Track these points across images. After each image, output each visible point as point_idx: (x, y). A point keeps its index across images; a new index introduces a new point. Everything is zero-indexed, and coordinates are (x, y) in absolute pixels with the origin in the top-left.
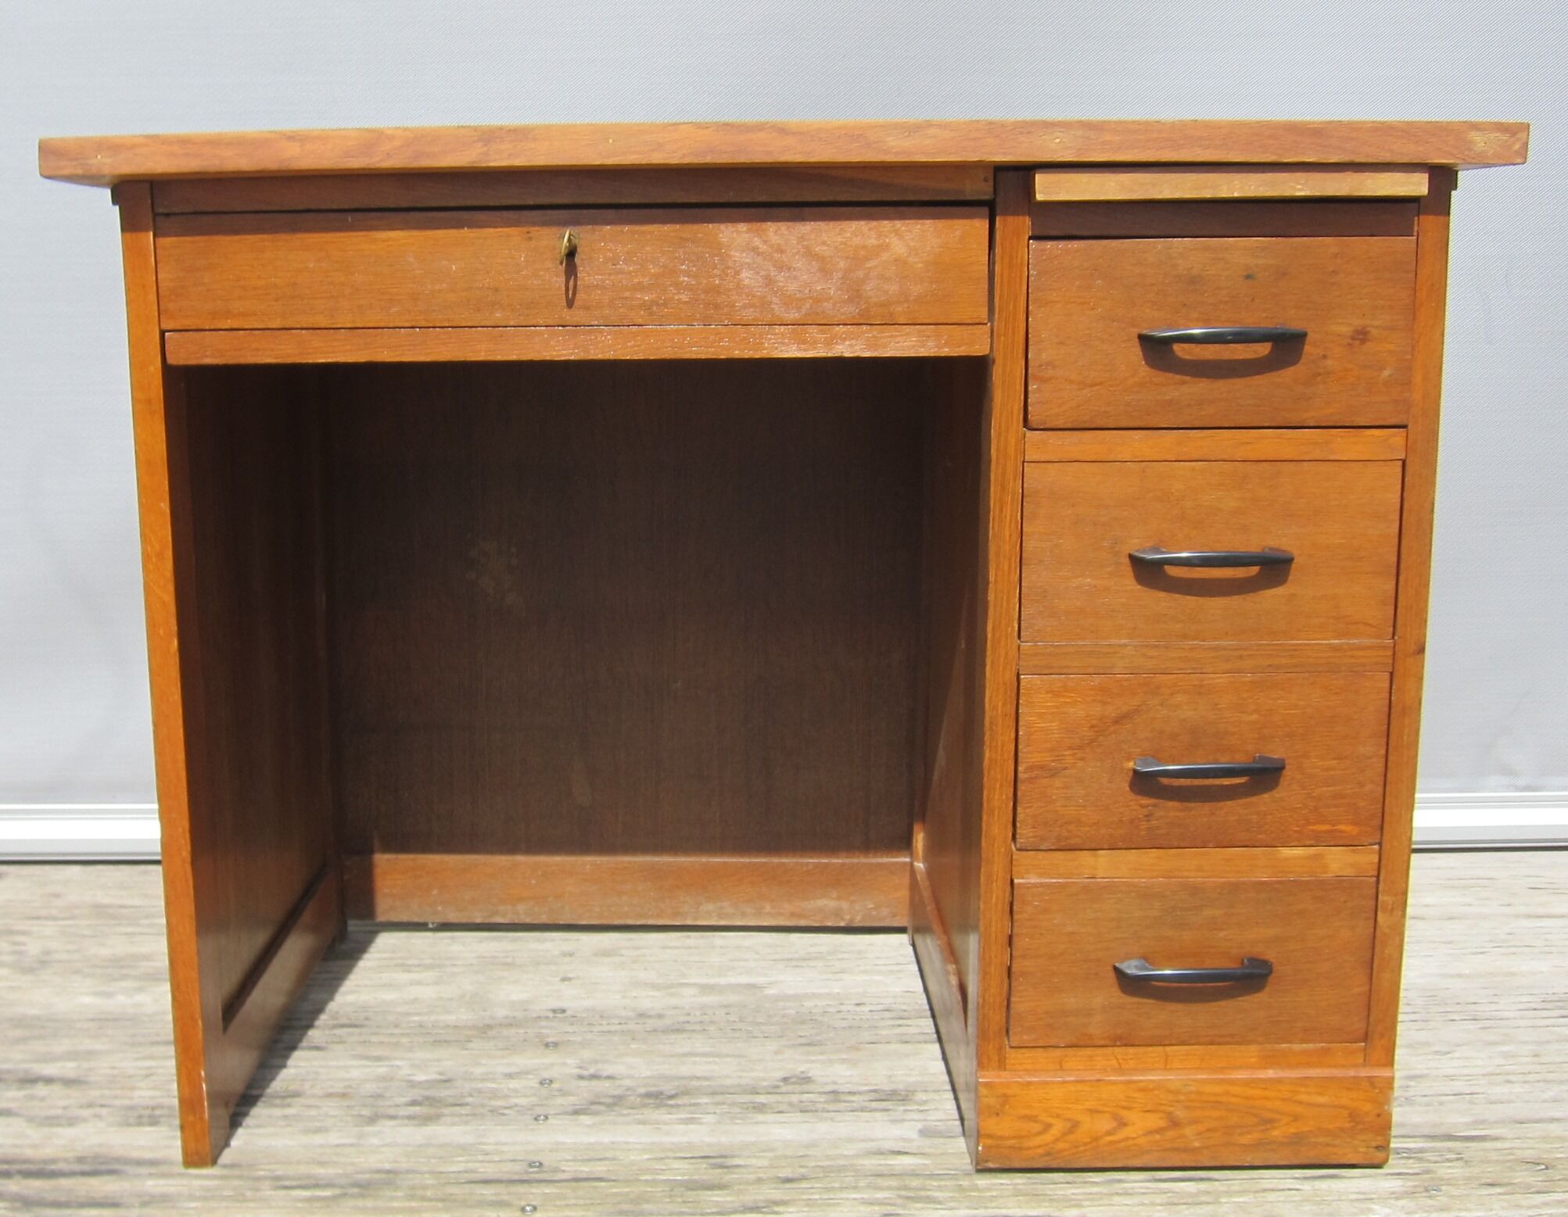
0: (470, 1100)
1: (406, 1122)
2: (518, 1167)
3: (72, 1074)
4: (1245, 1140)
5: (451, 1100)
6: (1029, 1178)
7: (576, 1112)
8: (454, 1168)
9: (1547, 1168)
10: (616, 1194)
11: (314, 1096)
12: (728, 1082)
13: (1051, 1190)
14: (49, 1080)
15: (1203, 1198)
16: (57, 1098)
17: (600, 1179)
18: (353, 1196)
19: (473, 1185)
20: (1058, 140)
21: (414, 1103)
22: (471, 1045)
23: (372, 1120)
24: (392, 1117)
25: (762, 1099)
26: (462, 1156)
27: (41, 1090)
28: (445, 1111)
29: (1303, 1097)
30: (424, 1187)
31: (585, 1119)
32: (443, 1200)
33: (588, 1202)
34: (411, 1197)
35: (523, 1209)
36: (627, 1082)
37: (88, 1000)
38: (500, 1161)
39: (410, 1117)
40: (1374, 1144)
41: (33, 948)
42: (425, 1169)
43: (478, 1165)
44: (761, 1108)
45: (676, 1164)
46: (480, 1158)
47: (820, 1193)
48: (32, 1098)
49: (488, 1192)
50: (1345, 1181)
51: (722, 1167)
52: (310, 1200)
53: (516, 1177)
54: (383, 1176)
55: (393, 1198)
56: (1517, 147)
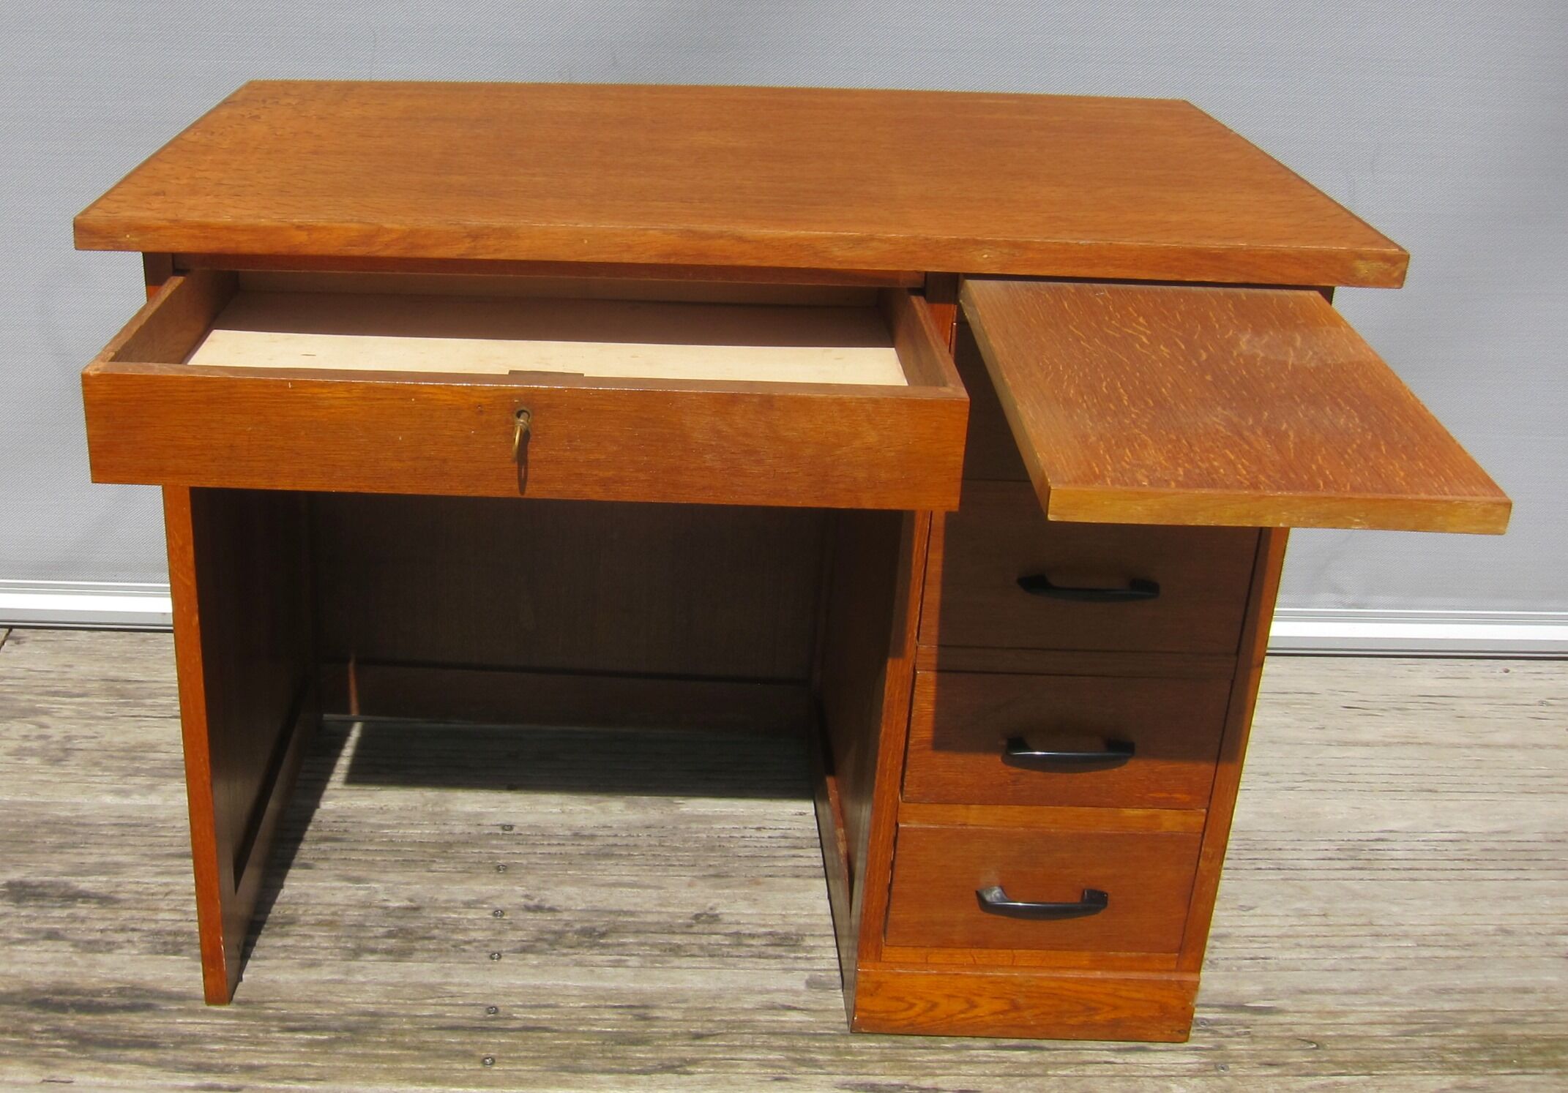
0: (436, 932)
1: (385, 957)
2: (478, 1013)
3: (104, 890)
4: (1072, 1021)
5: (421, 933)
6: (895, 1042)
7: (524, 950)
8: (426, 1013)
9: (1317, 1048)
10: (557, 1047)
11: (307, 924)
12: (650, 918)
13: (911, 1055)
14: (86, 897)
15: (1035, 1070)
16: (95, 920)
17: (546, 1030)
18: (346, 1041)
19: (443, 1032)
20: (986, 256)
21: (390, 935)
22: (435, 867)
23: (357, 953)
24: (373, 951)
25: (677, 939)
26: (432, 998)
27: (82, 909)
28: (417, 945)
29: (1124, 994)
30: (404, 1033)
31: (532, 959)
32: (418, 1049)
33: (536, 1054)
34: (393, 1044)
35: (483, 1062)
36: (566, 916)
37: (109, 799)
38: (463, 1005)
39: (388, 952)
40: (1177, 1028)
41: (57, 731)
42: (403, 1012)
43: (446, 1009)
44: (676, 950)
45: (608, 1015)
46: (447, 1001)
47: (723, 1052)
48: (74, 918)
49: (453, 1039)
50: (1151, 1054)
51: (644, 1018)
52: (311, 1044)
53: (477, 1024)
54: (368, 1019)
55: (378, 1044)
56: (1396, 274)
